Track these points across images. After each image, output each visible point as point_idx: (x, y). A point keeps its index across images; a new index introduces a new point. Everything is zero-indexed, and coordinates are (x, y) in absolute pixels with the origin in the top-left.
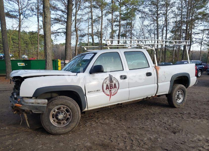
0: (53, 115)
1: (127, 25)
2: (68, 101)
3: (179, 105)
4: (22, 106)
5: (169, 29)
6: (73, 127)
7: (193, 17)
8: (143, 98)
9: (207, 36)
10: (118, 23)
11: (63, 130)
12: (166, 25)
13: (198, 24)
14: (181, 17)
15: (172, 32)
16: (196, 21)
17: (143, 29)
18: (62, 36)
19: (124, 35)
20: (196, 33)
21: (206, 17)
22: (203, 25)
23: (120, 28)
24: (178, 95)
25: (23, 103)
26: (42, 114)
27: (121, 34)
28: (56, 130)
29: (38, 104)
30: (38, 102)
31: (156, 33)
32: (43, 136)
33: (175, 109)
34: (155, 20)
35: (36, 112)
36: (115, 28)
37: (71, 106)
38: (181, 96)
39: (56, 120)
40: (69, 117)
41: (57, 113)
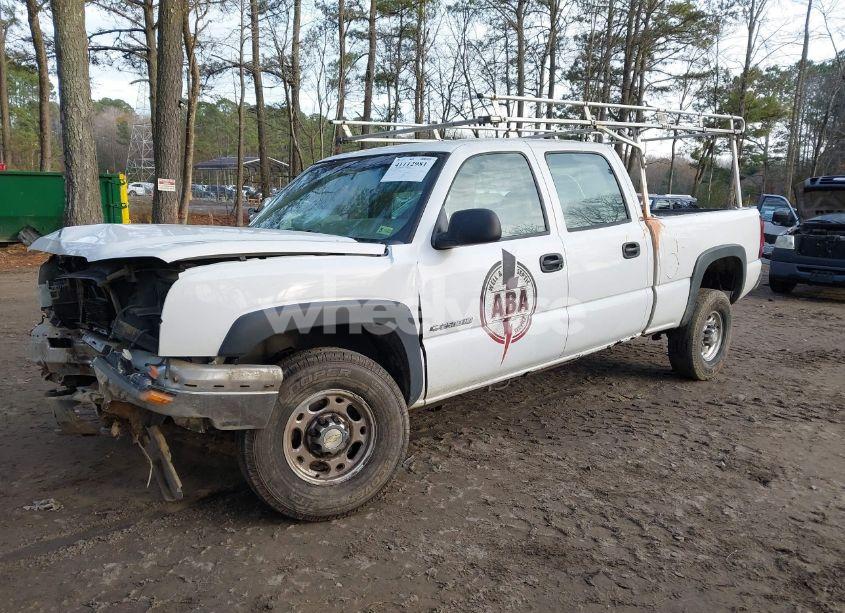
0: (297, 432)
1: (400, 36)
2: (363, 370)
3: (710, 371)
4: (170, 399)
5: (562, 65)
6: (384, 479)
7: (650, 22)
8: (605, 346)
9: (696, 102)
10: (362, 26)
11: (344, 499)
12: (553, 47)
13: (665, 54)
14: (609, 20)
15: (572, 76)
16: (662, 40)
17: (462, 58)
18: (116, 64)
19: (389, 80)
20: (658, 89)
21: (694, 27)
22: (683, 59)
23: (372, 46)
24: (706, 332)
25: (173, 387)
26: (252, 432)
27: (375, 73)
28: (312, 498)
29: (244, 387)
30: (241, 379)
31: (513, 76)
32: (256, 533)
33: (698, 384)
34: (511, 24)
35: (229, 424)
36: (353, 46)
37: (372, 393)
38: (715, 336)
39: (310, 458)
40: (362, 438)
41: (310, 424)
